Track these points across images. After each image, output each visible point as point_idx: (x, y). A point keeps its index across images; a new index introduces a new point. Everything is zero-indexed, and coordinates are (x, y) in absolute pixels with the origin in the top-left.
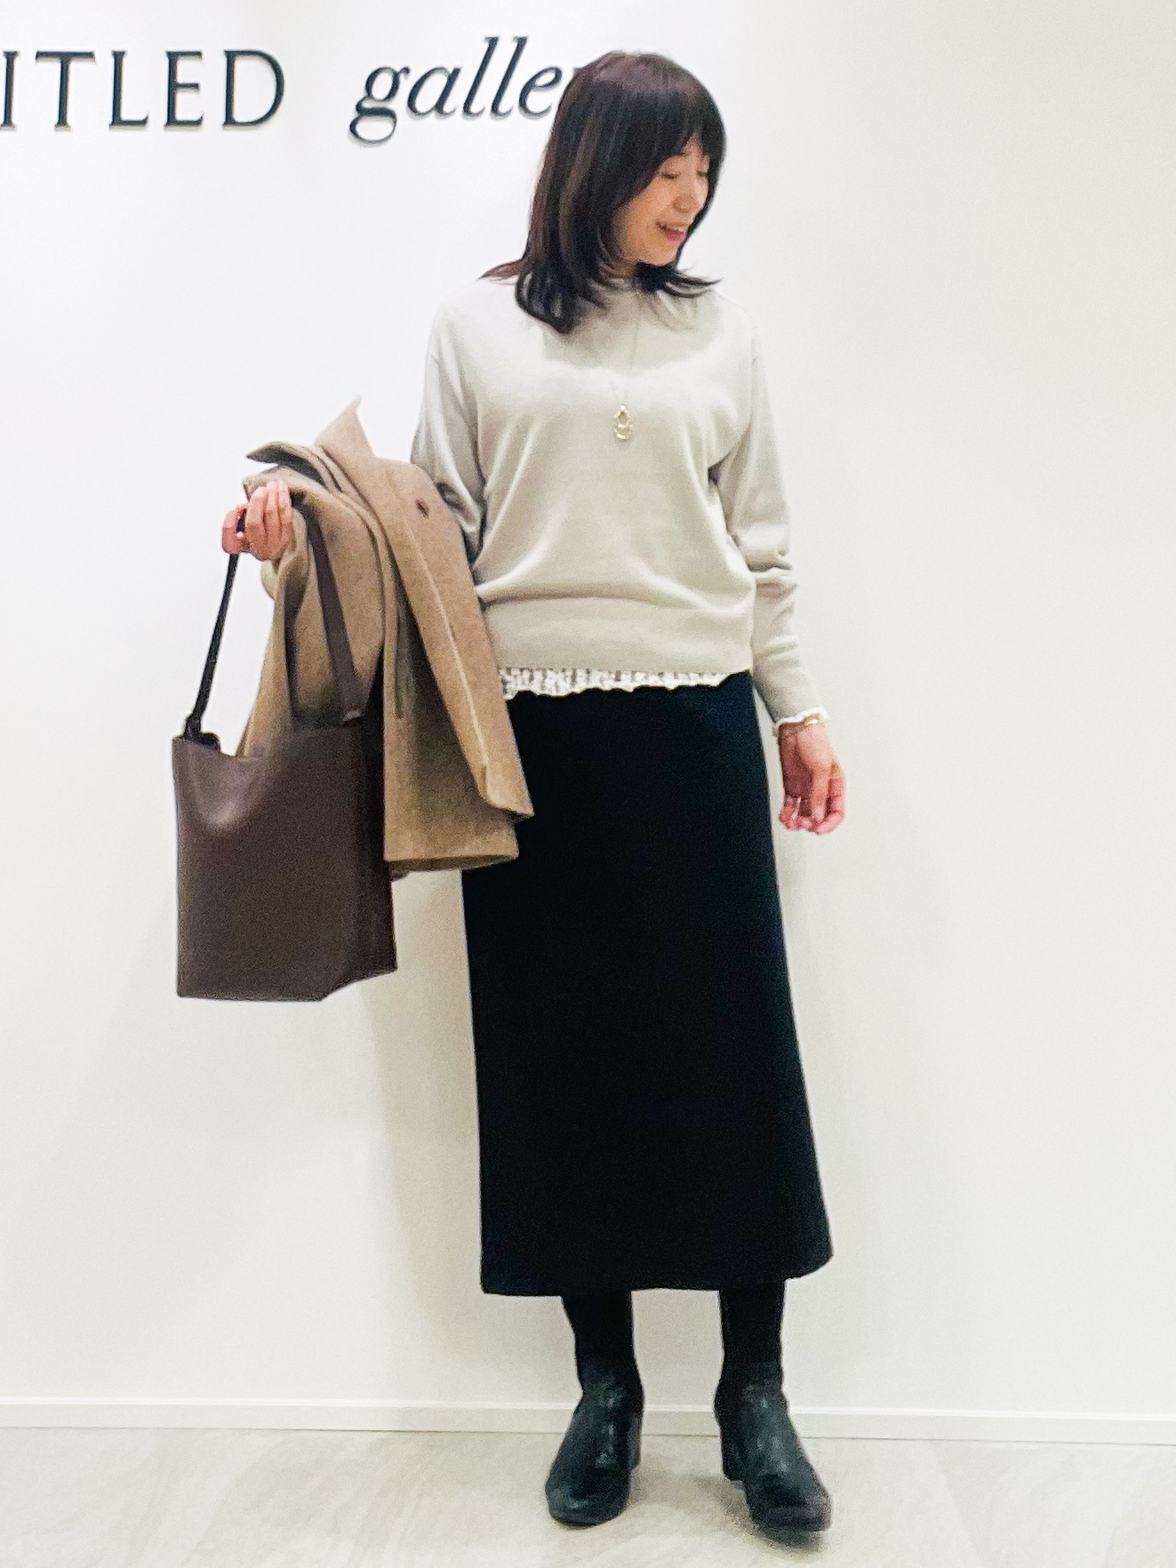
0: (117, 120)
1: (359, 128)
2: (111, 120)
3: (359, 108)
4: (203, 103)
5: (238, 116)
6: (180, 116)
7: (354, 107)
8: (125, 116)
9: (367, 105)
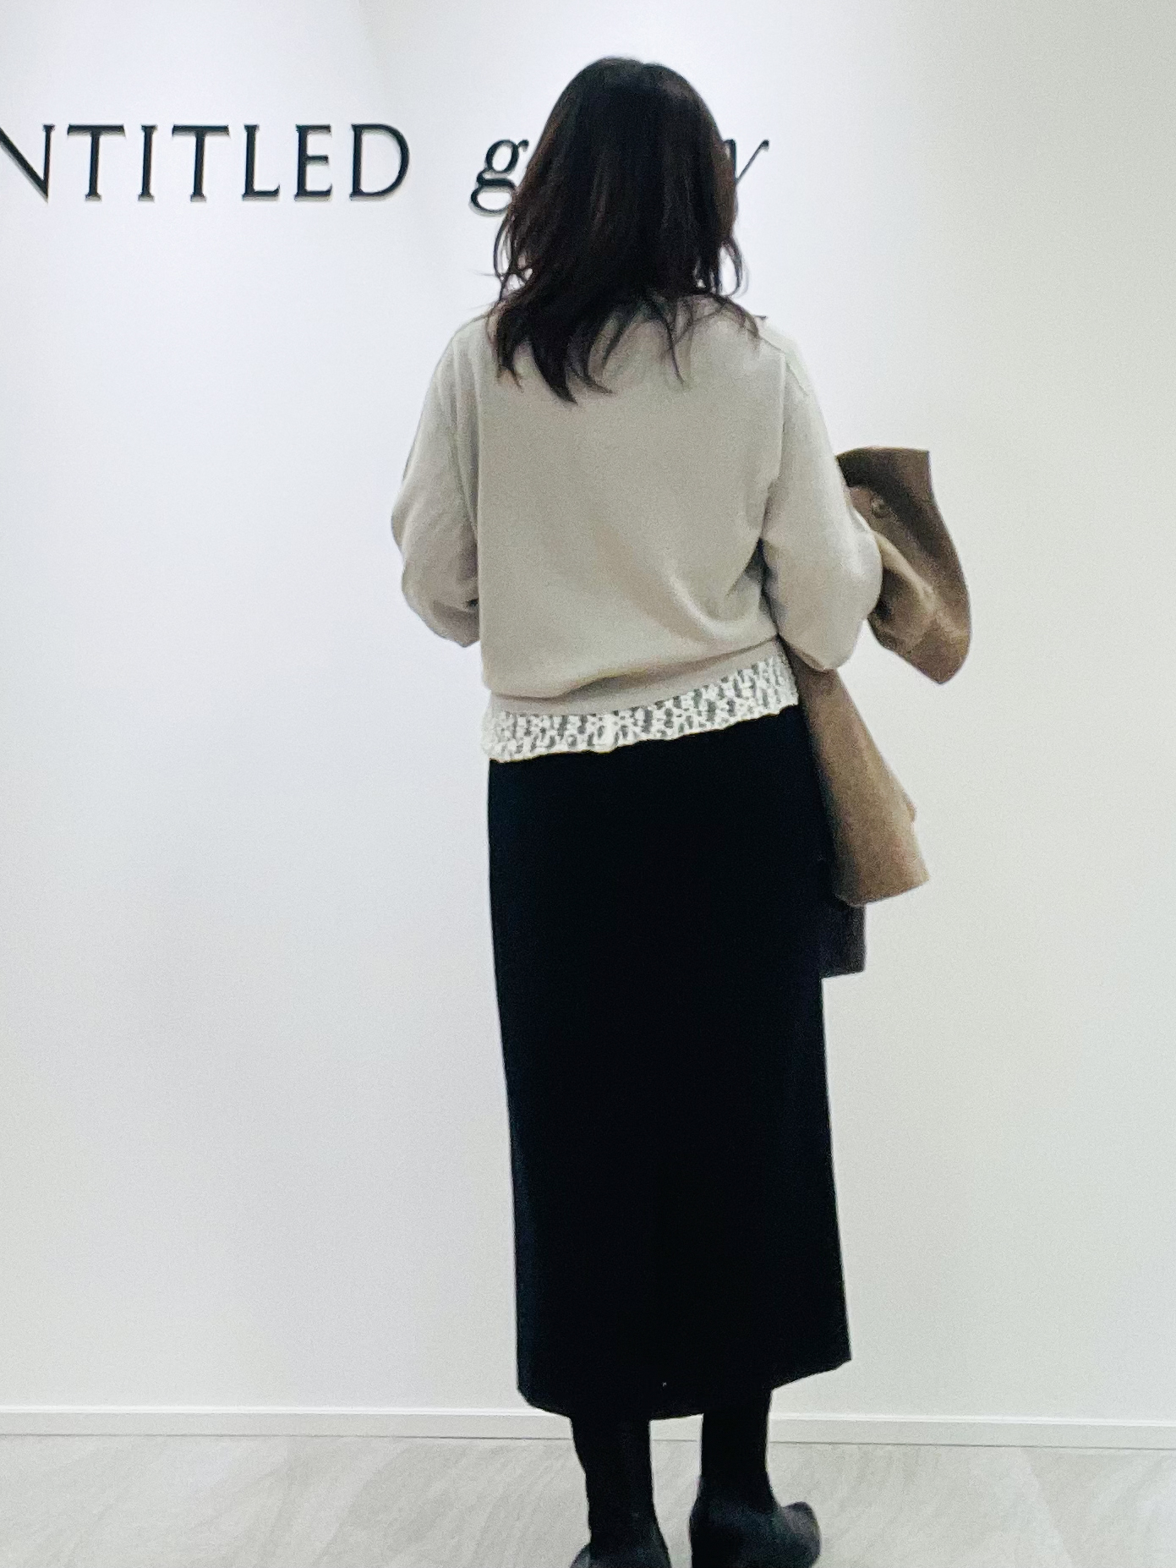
0: (250, 191)
1: (482, 199)
2: (243, 191)
3: (480, 179)
4: (332, 175)
5: (365, 187)
6: (310, 187)
7: (475, 179)
8: (257, 187)
9: (488, 176)
